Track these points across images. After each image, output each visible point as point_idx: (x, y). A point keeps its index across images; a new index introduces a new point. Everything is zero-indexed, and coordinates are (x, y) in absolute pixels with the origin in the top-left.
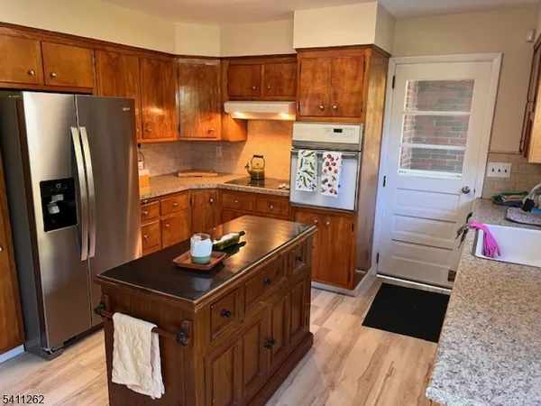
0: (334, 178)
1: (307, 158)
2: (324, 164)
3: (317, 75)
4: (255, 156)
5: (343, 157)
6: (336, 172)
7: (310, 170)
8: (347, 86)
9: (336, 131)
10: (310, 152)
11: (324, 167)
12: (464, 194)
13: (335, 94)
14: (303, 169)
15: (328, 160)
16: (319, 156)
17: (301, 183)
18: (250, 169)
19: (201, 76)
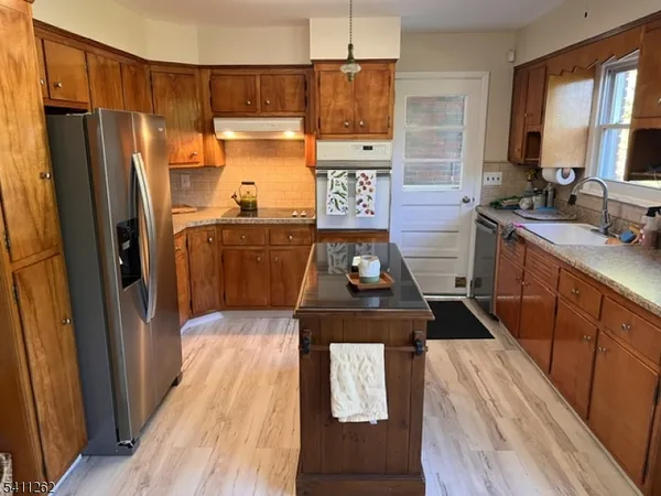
0: (370, 197)
1: (338, 179)
2: (358, 184)
3: (339, 90)
4: (243, 183)
5: (378, 175)
6: (371, 191)
7: (342, 191)
8: (372, 101)
9: (365, 148)
10: (341, 172)
11: (358, 187)
12: (465, 205)
13: (360, 110)
14: (334, 191)
15: (362, 179)
16: (352, 176)
17: (333, 206)
18: (239, 199)
19: (179, 87)
